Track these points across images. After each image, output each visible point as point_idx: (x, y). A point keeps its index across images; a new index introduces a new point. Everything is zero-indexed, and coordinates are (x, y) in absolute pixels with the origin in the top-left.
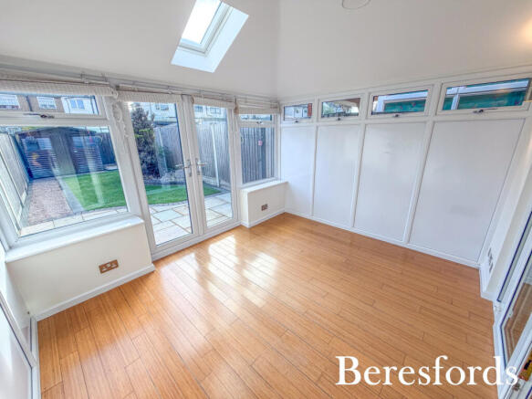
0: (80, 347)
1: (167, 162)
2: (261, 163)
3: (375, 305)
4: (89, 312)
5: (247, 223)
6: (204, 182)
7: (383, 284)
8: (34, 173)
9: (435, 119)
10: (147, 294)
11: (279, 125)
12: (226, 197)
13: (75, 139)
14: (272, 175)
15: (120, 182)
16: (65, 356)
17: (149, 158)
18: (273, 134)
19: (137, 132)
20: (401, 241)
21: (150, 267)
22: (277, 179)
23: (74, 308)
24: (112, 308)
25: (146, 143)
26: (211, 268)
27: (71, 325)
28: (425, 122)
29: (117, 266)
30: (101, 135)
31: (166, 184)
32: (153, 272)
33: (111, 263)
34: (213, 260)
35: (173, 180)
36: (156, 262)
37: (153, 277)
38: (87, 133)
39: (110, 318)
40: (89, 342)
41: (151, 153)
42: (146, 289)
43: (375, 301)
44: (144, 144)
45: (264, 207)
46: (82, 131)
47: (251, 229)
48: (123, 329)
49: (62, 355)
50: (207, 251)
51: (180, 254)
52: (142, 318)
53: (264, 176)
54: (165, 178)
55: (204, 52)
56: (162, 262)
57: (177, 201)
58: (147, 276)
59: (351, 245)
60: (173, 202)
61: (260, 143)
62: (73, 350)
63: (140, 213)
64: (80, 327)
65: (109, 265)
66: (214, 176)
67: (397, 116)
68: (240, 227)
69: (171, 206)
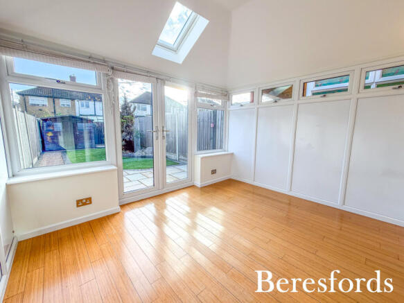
0: (47, 264)
1: (141, 142)
2: (212, 140)
3: (317, 254)
4: (61, 239)
5: (198, 183)
6: (167, 157)
7: (324, 237)
8: (47, 147)
9: (359, 96)
10: (110, 228)
11: (228, 109)
12: (183, 168)
13: (79, 125)
14: (221, 148)
15: (105, 154)
16: (32, 271)
17: (128, 137)
18: (222, 118)
19: (122, 117)
20: (337, 204)
21: (117, 208)
22: (225, 151)
23: (49, 234)
24: (80, 236)
25: (128, 126)
26: (166, 213)
27: (44, 247)
28: (350, 99)
29: (91, 203)
30: (98, 123)
31: (138, 157)
32: (118, 213)
33: (86, 199)
34: (168, 207)
35: (144, 154)
36: (122, 206)
37: (117, 217)
38: (88, 121)
39: (77, 244)
40: (55, 261)
41: (130, 133)
42: (110, 224)
43: (317, 251)
44: (127, 126)
45: (214, 172)
46: (85, 119)
47: (201, 188)
48: (86, 254)
49: (30, 270)
50: (165, 202)
51: (142, 202)
52: (103, 247)
53: (214, 148)
54: (138, 153)
55: (175, 51)
56: (127, 207)
57: (145, 168)
58: (113, 215)
59: (290, 204)
60: (142, 169)
61: (212, 125)
62: (40, 266)
63: (115, 164)
64: (51, 248)
65: (84, 201)
66: (175, 152)
67: (325, 96)
68: (193, 186)
69: (140, 171)
